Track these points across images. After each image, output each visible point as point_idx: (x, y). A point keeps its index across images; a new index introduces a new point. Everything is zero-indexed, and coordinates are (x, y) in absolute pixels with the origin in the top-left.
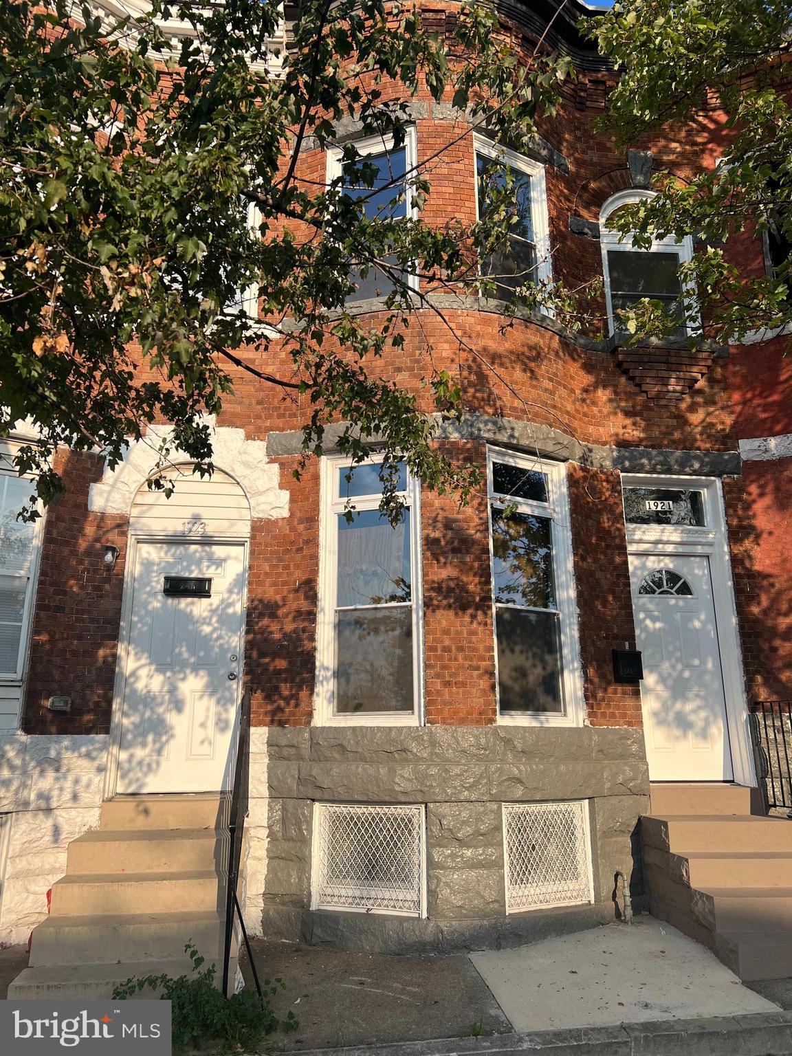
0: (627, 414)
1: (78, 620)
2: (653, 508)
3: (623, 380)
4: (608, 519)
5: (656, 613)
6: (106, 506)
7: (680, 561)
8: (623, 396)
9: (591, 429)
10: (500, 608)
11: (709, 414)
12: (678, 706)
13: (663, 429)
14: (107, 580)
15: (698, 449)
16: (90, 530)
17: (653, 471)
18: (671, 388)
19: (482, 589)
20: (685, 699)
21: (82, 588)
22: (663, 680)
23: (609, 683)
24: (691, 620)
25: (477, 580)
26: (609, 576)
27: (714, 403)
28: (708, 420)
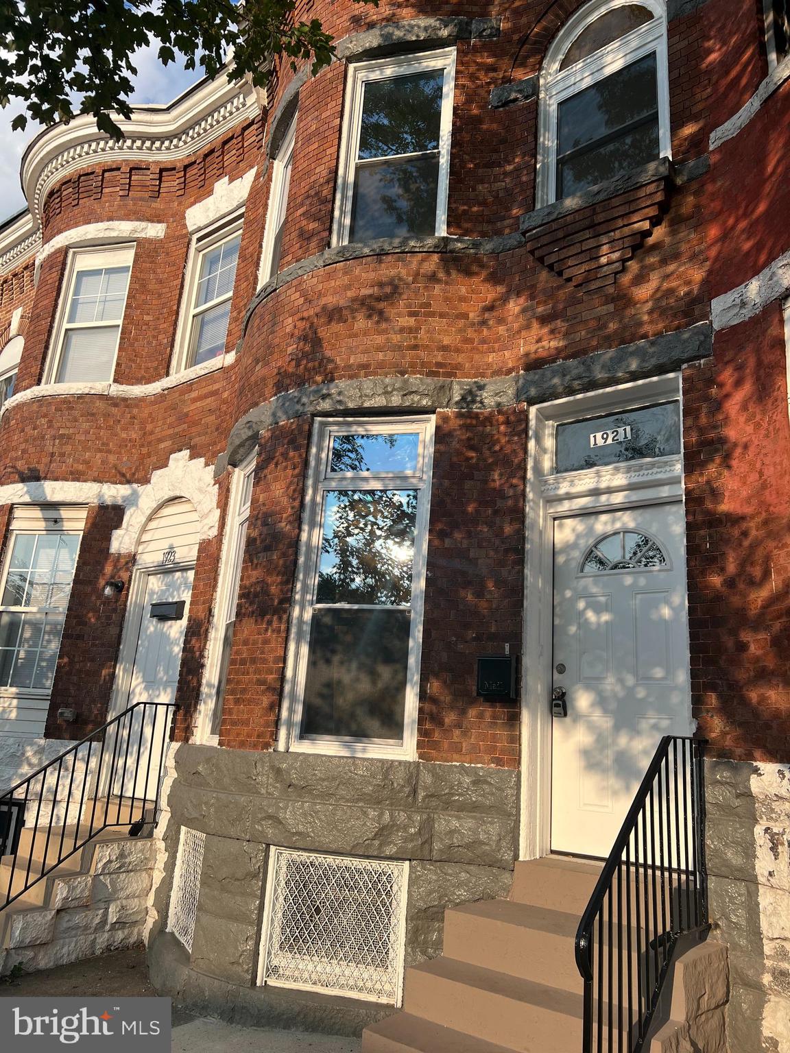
0: (544, 320)
1: (93, 645)
2: (600, 442)
3: (544, 275)
4: (501, 475)
5: (602, 599)
6: (119, 548)
7: (648, 514)
8: (541, 297)
9: (491, 358)
10: (320, 610)
11: (667, 277)
12: (623, 741)
13: (593, 324)
14: (115, 610)
15: (645, 336)
16: (108, 569)
17: (571, 392)
18: (604, 260)
19: (281, 590)
20: (635, 731)
21: (98, 618)
22: (601, 702)
23: (472, 702)
24: (655, 606)
25: (279, 579)
26: (492, 553)
27: (676, 256)
28: (666, 285)
